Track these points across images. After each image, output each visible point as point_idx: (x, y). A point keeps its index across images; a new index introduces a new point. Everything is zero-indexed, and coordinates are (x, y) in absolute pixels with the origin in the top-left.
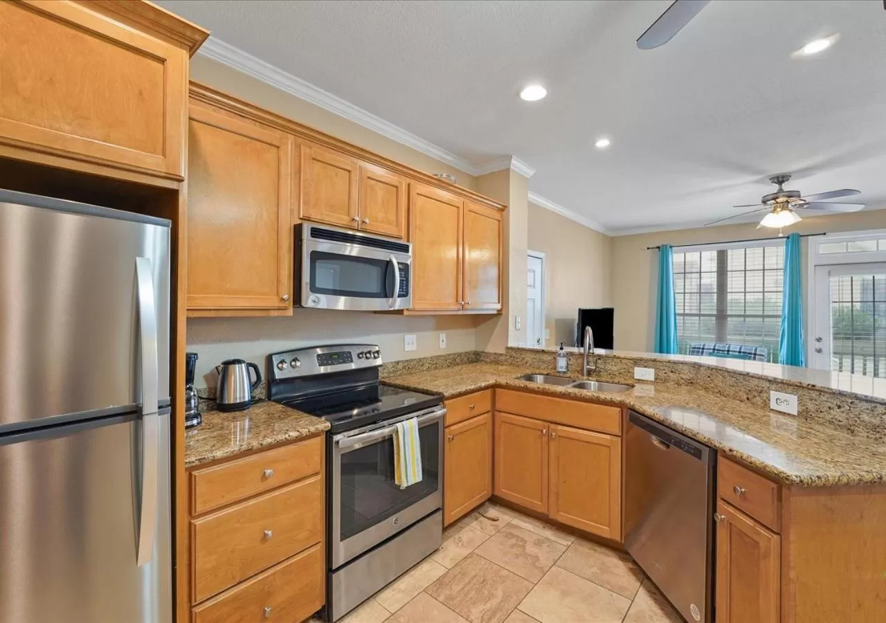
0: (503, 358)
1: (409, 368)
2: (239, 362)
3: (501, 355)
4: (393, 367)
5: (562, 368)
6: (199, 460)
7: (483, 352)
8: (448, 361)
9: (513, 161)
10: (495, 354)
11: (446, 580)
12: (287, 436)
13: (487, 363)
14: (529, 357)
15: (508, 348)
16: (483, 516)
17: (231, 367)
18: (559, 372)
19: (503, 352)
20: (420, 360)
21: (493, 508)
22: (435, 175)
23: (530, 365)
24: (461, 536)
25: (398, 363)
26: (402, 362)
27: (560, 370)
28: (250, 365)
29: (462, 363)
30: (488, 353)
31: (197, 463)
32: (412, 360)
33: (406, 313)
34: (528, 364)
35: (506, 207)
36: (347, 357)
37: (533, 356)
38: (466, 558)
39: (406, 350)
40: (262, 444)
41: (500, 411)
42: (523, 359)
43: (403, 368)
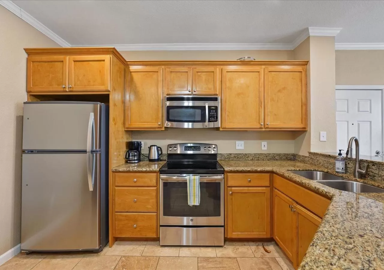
0: (307, 159)
1: (238, 158)
2: (154, 146)
3: (306, 157)
4: (228, 156)
5: (338, 169)
6: (115, 170)
7: (297, 155)
8: (268, 157)
9: (310, 31)
10: (303, 156)
11: (210, 260)
12: (142, 170)
13: (299, 161)
14: (321, 160)
15: (310, 153)
16: (263, 246)
17: (152, 147)
18: (337, 172)
19: (307, 155)
20: (246, 154)
21: (274, 246)
22: (238, 60)
23: (322, 165)
24: (239, 248)
25: (231, 154)
26: (234, 154)
27: (337, 170)
28: (158, 147)
29: (281, 159)
30: (300, 155)
31: (114, 170)
32: (240, 154)
33: (221, 129)
34: (321, 164)
35: (308, 62)
36: (198, 148)
37: (323, 159)
38: (230, 258)
39: (237, 148)
40: (133, 170)
41: (276, 189)
42: (318, 161)
43: (234, 157)
